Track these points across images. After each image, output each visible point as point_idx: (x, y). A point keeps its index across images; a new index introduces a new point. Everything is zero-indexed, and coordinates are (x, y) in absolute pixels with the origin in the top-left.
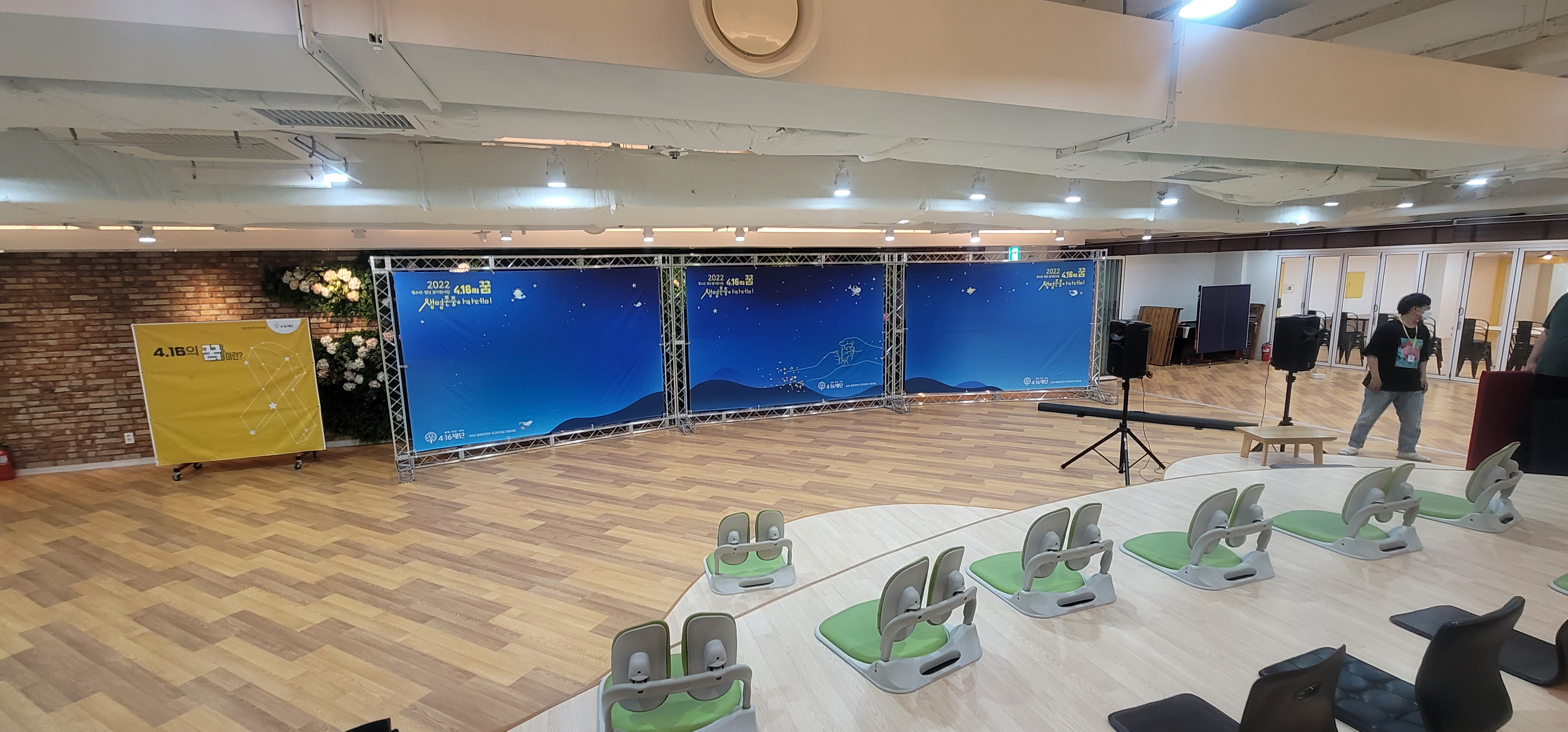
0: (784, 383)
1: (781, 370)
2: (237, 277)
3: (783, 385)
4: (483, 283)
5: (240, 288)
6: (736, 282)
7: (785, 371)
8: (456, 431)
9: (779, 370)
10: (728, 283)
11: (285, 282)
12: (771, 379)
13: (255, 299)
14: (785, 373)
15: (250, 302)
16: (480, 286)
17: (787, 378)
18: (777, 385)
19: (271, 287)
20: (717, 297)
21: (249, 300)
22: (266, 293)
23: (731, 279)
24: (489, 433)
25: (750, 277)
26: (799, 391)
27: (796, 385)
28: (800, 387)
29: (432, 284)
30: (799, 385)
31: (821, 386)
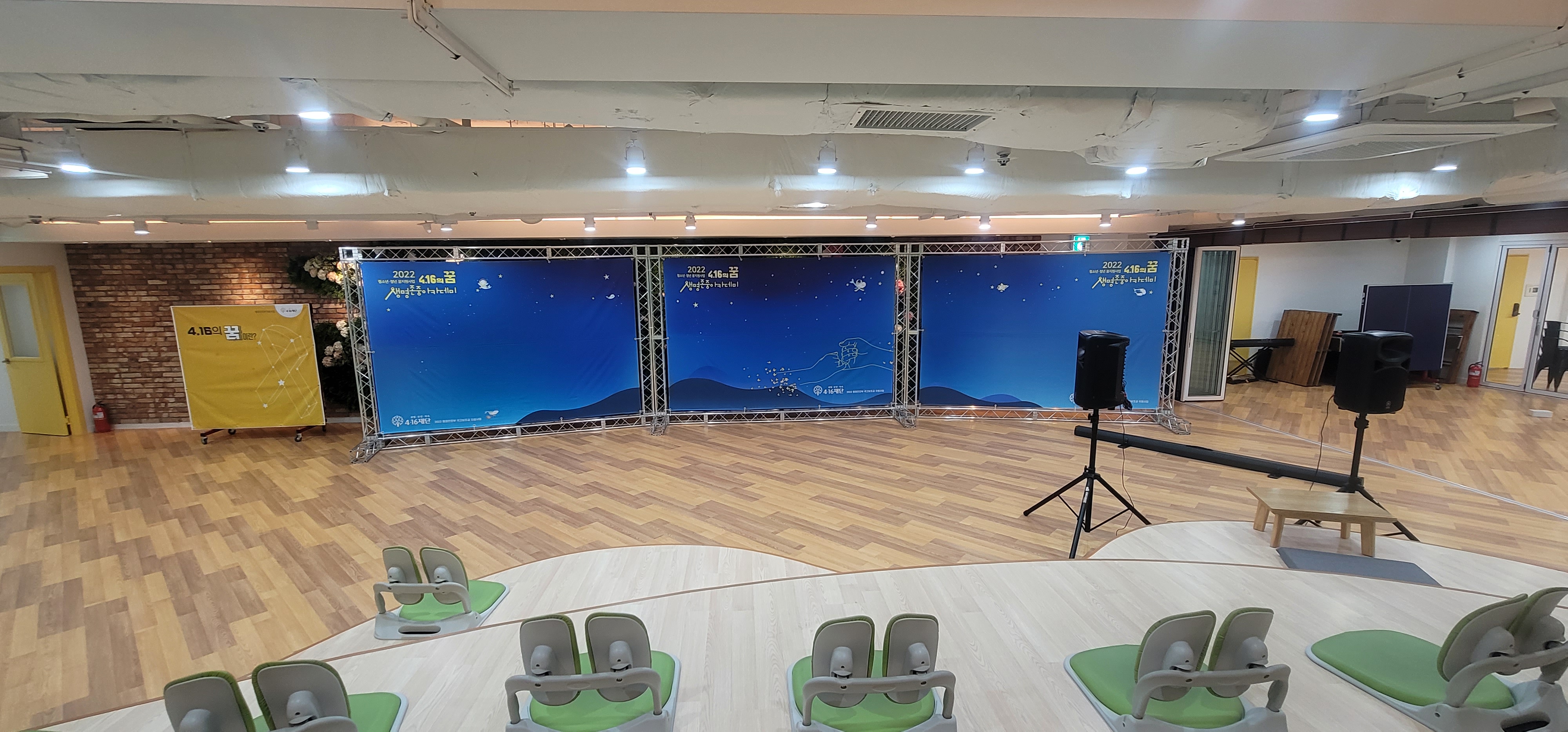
0: (773, 385)
1: (770, 371)
2: (270, 265)
3: (773, 388)
4: (447, 273)
5: (273, 275)
6: (719, 274)
7: (775, 372)
8: (422, 416)
9: (768, 371)
10: (711, 276)
11: (306, 270)
12: (758, 380)
13: (286, 286)
14: (774, 375)
15: (281, 288)
16: (445, 276)
17: (777, 380)
19: (294, 274)
20: (698, 290)
21: (279, 286)
22: (293, 281)
23: (713, 271)
24: (455, 421)
25: (734, 269)
26: (791, 395)
27: (787, 388)
28: (793, 390)
29: (398, 274)
30: (791, 388)
31: (818, 391)
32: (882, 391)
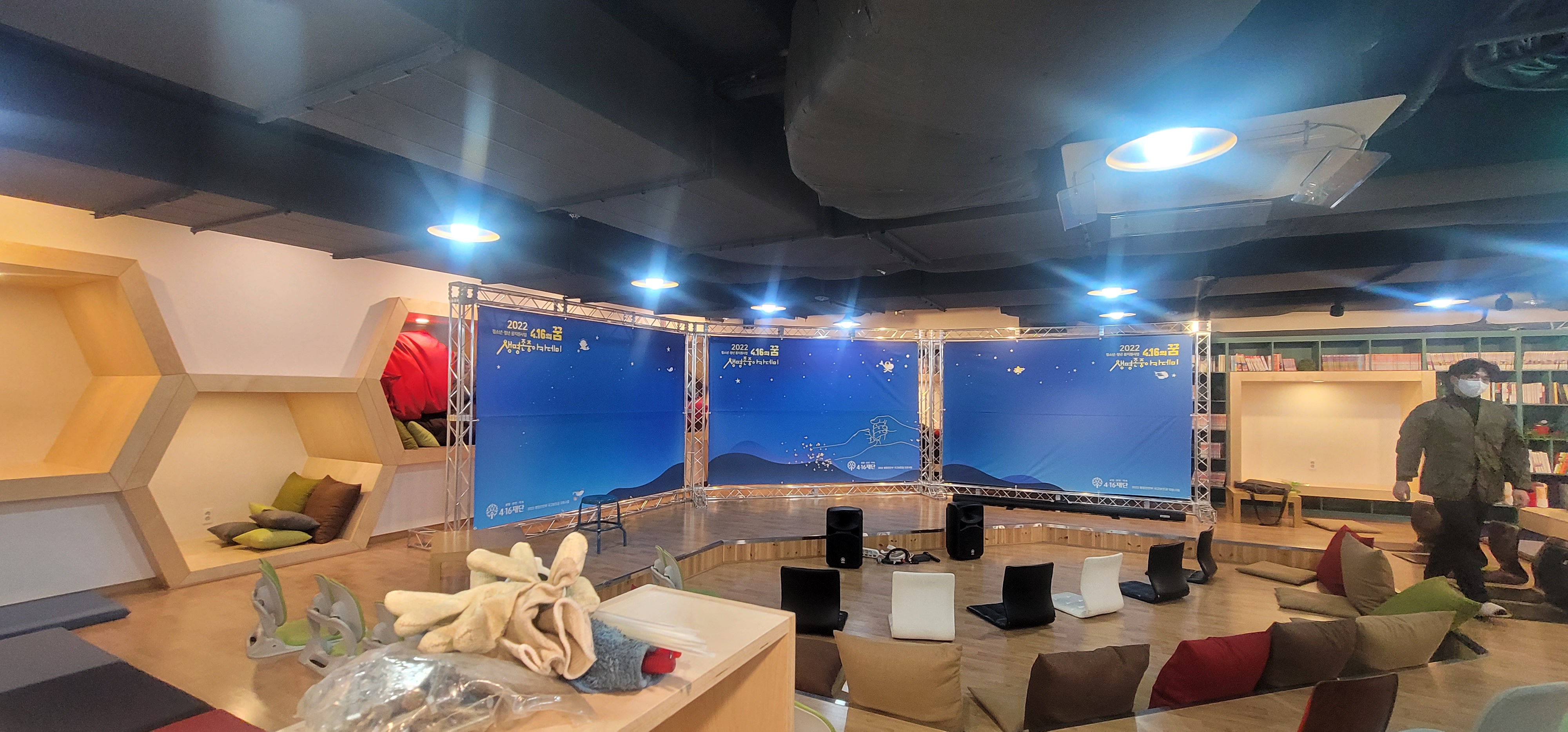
0: (810, 460)
1: (807, 446)
3: (809, 462)
7: (812, 447)
9: (804, 446)
12: (796, 455)
14: (811, 450)
17: (813, 455)
18: (802, 462)
24: (546, 506)
25: (775, 348)
26: (826, 470)
27: (823, 463)
28: (828, 465)
29: (513, 324)
30: (826, 463)
31: (851, 466)
32: (911, 468)
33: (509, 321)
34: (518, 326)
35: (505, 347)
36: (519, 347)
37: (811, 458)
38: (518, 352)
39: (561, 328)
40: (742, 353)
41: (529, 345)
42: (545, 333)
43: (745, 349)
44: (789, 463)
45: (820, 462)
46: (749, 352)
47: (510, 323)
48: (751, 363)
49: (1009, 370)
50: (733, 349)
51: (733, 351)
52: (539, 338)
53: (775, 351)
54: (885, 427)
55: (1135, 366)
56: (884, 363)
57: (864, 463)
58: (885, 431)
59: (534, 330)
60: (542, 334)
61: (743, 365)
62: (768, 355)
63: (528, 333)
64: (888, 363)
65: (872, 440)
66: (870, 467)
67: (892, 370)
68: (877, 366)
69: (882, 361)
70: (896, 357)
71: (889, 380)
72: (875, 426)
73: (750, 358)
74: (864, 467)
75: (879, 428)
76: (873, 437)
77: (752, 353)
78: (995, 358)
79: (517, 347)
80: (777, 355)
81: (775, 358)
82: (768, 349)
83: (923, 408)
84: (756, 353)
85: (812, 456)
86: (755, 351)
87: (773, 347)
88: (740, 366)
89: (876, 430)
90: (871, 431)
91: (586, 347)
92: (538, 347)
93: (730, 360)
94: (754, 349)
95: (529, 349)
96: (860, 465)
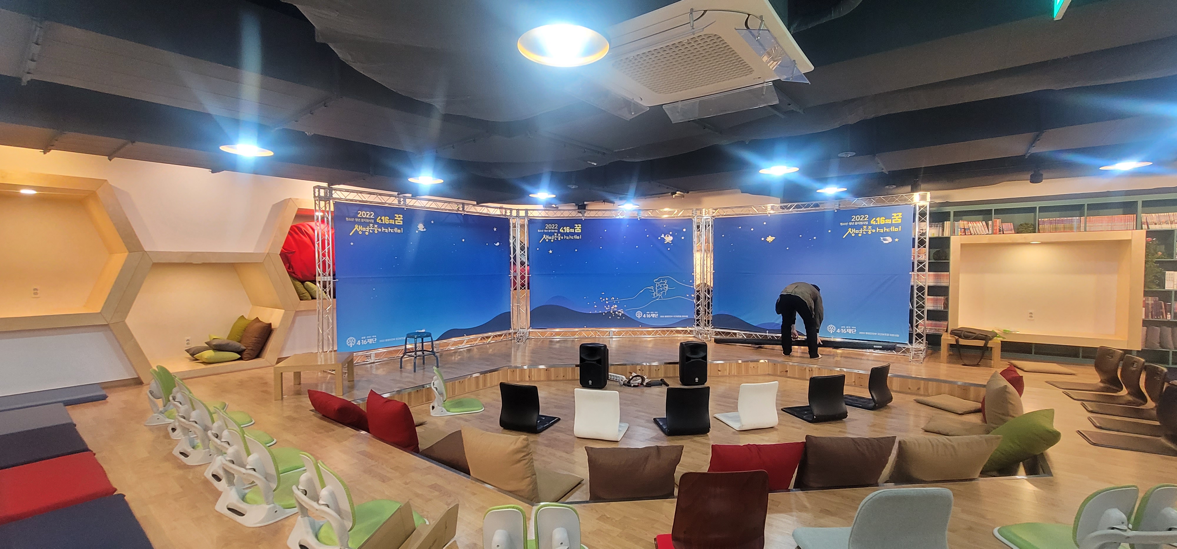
1: (604, 300)
3: (606, 312)
9: (602, 300)
12: (595, 306)
14: (607, 302)
16: (396, 218)
18: (600, 312)
25: (578, 226)
26: (619, 318)
27: (617, 313)
28: (620, 314)
29: (362, 214)
30: (619, 312)
31: (639, 315)
32: (687, 316)
33: (359, 212)
34: (367, 215)
35: (356, 230)
36: (367, 230)
37: (607, 309)
38: (367, 233)
39: (401, 216)
40: (553, 231)
41: (376, 228)
42: (389, 220)
43: (556, 228)
44: (590, 312)
45: (614, 312)
46: (559, 230)
47: (360, 213)
48: (560, 238)
49: (763, 239)
50: (546, 228)
51: (547, 229)
52: (384, 223)
53: (578, 229)
54: (666, 286)
55: (864, 233)
56: (665, 236)
57: (649, 313)
58: (666, 289)
59: (379, 217)
60: (386, 220)
61: (554, 240)
62: (573, 231)
63: (375, 220)
64: (668, 236)
65: (656, 295)
66: (653, 315)
67: (672, 241)
68: (659, 238)
69: (663, 235)
70: (674, 231)
71: (669, 249)
72: (658, 285)
73: (559, 235)
74: (649, 316)
75: (661, 286)
76: (656, 293)
77: (560, 231)
78: (752, 229)
79: (366, 229)
80: (580, 231)
81: (578, 234)
82: (573, 227)
83: (698, 269)
84: (564, 230)
85: (608, 307)
86: (563, 229)
87: (577, 225)
88: (552, 241)
89: (659, 288)
90: (655, 289)
91: (424, 229)
92: (383, 229)
93: (544, 236)
94: (562, 228)
95: (376, 231)
96: (646, 314)
